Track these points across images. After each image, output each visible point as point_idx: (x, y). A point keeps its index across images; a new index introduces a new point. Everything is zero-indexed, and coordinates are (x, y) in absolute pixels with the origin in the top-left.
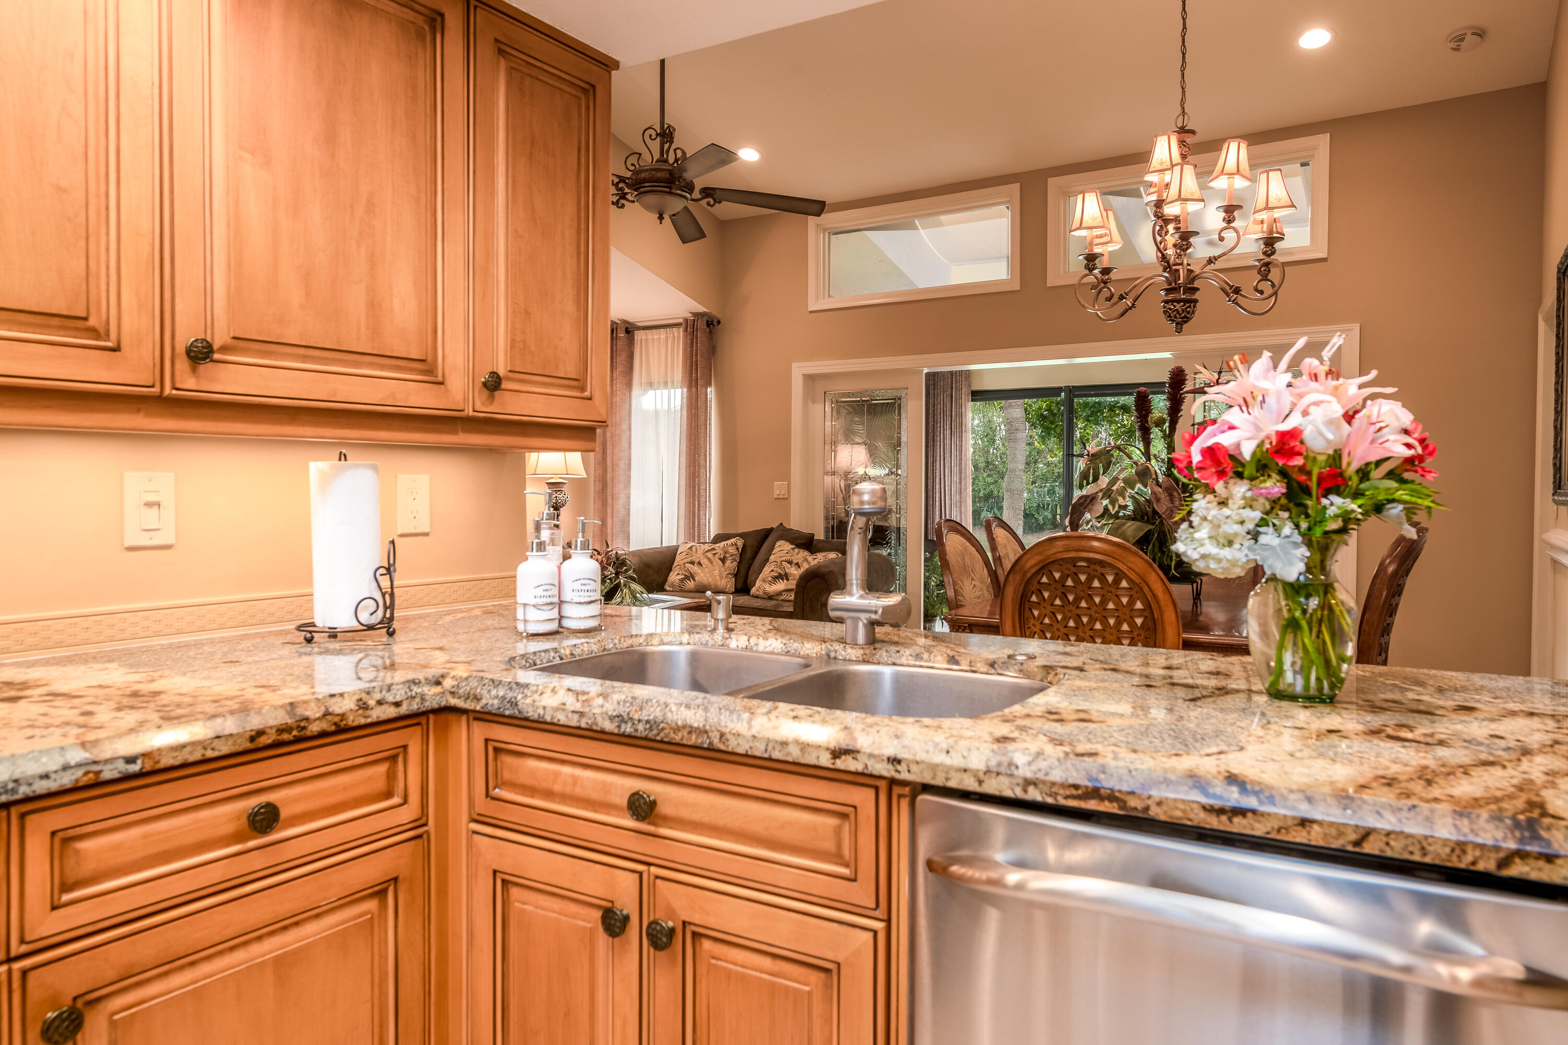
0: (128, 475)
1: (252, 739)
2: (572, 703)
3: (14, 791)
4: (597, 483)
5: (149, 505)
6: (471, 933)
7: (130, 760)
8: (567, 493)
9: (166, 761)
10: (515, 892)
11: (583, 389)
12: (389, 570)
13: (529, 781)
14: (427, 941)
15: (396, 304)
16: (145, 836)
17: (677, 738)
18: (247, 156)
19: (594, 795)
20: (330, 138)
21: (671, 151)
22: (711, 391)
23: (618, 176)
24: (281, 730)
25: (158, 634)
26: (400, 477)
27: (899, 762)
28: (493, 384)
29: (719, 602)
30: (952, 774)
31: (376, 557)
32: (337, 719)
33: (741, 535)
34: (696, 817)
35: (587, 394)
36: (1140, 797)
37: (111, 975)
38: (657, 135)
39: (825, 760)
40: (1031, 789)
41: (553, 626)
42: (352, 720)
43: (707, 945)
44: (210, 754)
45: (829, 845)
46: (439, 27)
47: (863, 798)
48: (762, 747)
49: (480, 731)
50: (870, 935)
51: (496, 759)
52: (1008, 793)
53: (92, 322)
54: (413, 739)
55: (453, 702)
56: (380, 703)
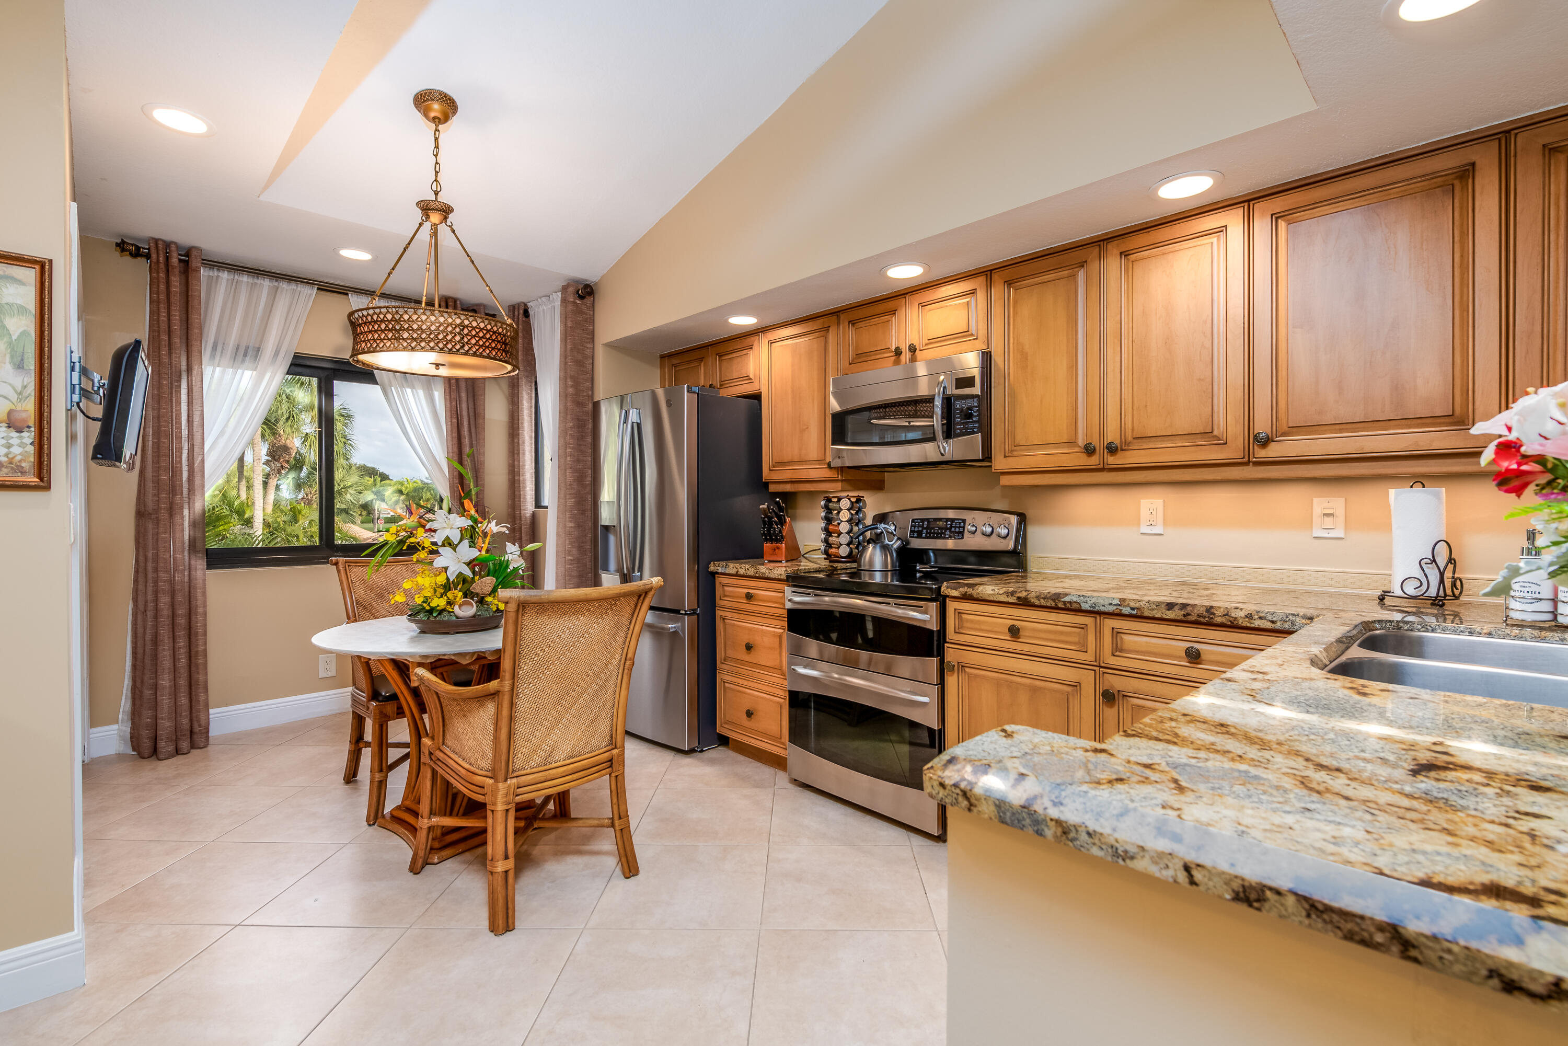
0: (1315, 500)
1: (1184, 616)
3: (1094, 607)
5: (1327, 515)
7: (1132, 608)
16: (1147, 642)
24: (1199, 615)
32: (1231, 619)
37: (1131, 689)
42: (1240, 622)
44: (1165, 616)
53: (1213, 434)
56: (1260, 618)
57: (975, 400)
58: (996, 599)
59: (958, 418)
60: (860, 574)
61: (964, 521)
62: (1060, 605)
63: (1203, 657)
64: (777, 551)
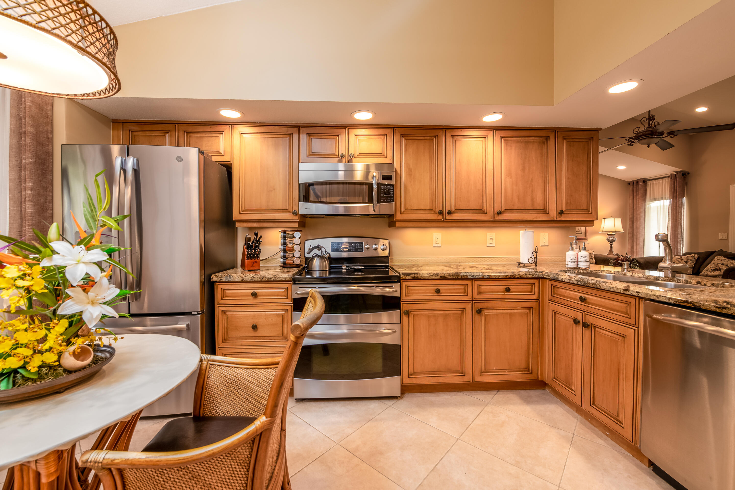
0: (488, 234)
1: (506, 276)
2: (568, 278)
4: (630, 234)
5: (491, 239)
6: (548, 322)
7: (488, 276)
8: (616, 237)
9: (493, 277)
10: (557, 315)
11: (589, 211)
12: (536, 252)
13: (560, 293)
14: (539, 321)
15: (537, 198)
16: (490, 288)
17: (590, 285)
18: (508, 177)
19: (573, 297)
20: (524, 169)
21: (653, 123)
22: (684, 200)
23: (629, 137)
24: (511, 276)
25: (492, 262)
26: (541, 233)
27: (639, 293)
28: (562, 213)
29: (625, 264)
30: (651, 296)
31: (533, 249)
32: (521, 276)
33: (697, 253)
34: (595, 303)
35: (590, 212)
36: (698, 303)
37: (485, 307)
38: (647, 119)
39: (622, 291)
40: (670, 300)
41: (576, 266)
42: (523, 276)
43: (597, 329)
44: (499, 277)
45: (624, 310)
46: (548, 139)
47: (632, 300)
48: (608, 288)
49: (551, 283)
50: (633, 331)
51: (554, 289)
52: (665, 301)
53: (483, 210)
54: (536, 282)
55: (545, 276)
56: (529, 274)
57: (392, 186)
58: (430, 278)
59: (382, 194)
60: (312, 273)
61: (362, 243)
62: (459, 278)
63: (511, 290)
64: (255, 264)
